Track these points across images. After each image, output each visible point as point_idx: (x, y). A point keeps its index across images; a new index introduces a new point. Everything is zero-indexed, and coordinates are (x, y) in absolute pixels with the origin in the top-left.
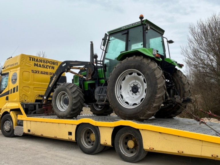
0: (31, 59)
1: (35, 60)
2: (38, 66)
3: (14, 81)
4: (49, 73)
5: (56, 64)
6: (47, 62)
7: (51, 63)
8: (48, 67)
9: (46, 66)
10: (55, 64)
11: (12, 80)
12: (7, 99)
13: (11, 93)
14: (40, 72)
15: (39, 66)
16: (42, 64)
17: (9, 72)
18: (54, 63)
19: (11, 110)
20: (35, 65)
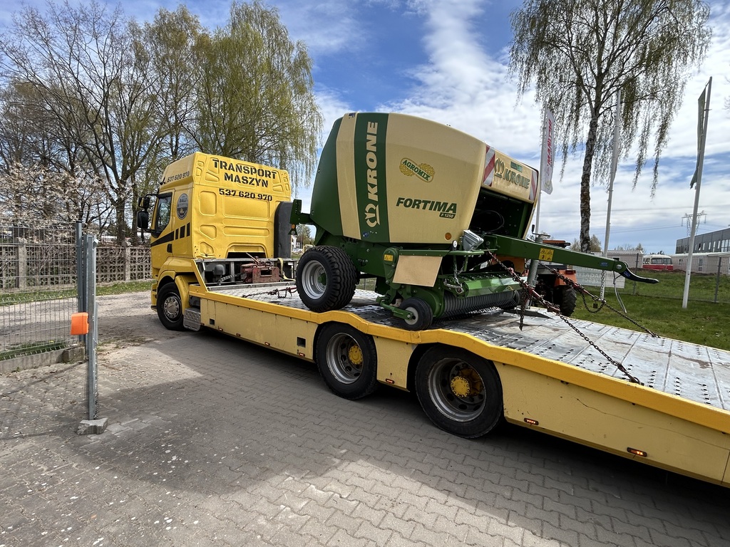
0: (219, 164)
1: (227, 167)
2: (232, 180)
3: (182, 211)
4: (256, 196)
5: (272, 176)
6: (254, 171)
7: (261, 174)
8: (254, 182)
9: (249, 180)
10: (269, 175)
11: (179, 210)
12: (170, 249)
13: (177, 238)
14: (237, 194)
15: (235, 181)
16: (241, 175)
17: (173, 191)
18: (268, 173)
19: (178, 274)
20: (227, 177)
